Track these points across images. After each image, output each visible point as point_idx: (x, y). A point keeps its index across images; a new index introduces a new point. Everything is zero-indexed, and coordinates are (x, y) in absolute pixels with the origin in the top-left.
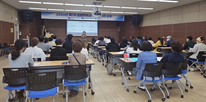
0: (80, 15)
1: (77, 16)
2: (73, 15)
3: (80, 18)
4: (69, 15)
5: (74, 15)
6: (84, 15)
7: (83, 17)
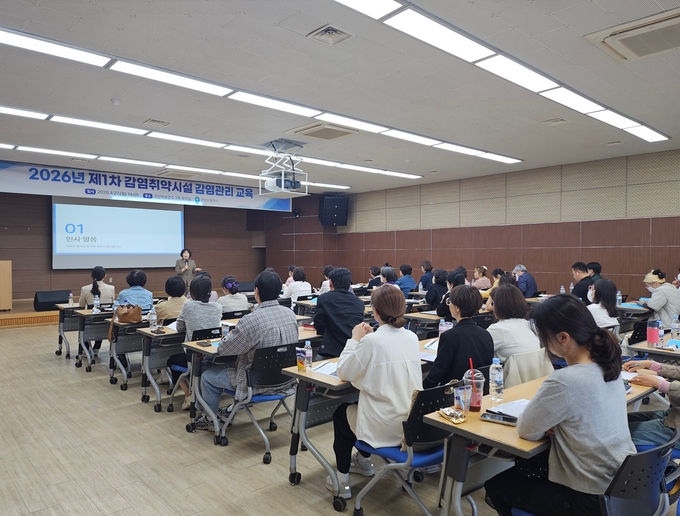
0: (137, 184)
1: (123, 184)
2: (109, 180)
3: (137, 195)
4: (87, 178)
5: (113, 182)
6: (153, 181)
7: (149, 190)
